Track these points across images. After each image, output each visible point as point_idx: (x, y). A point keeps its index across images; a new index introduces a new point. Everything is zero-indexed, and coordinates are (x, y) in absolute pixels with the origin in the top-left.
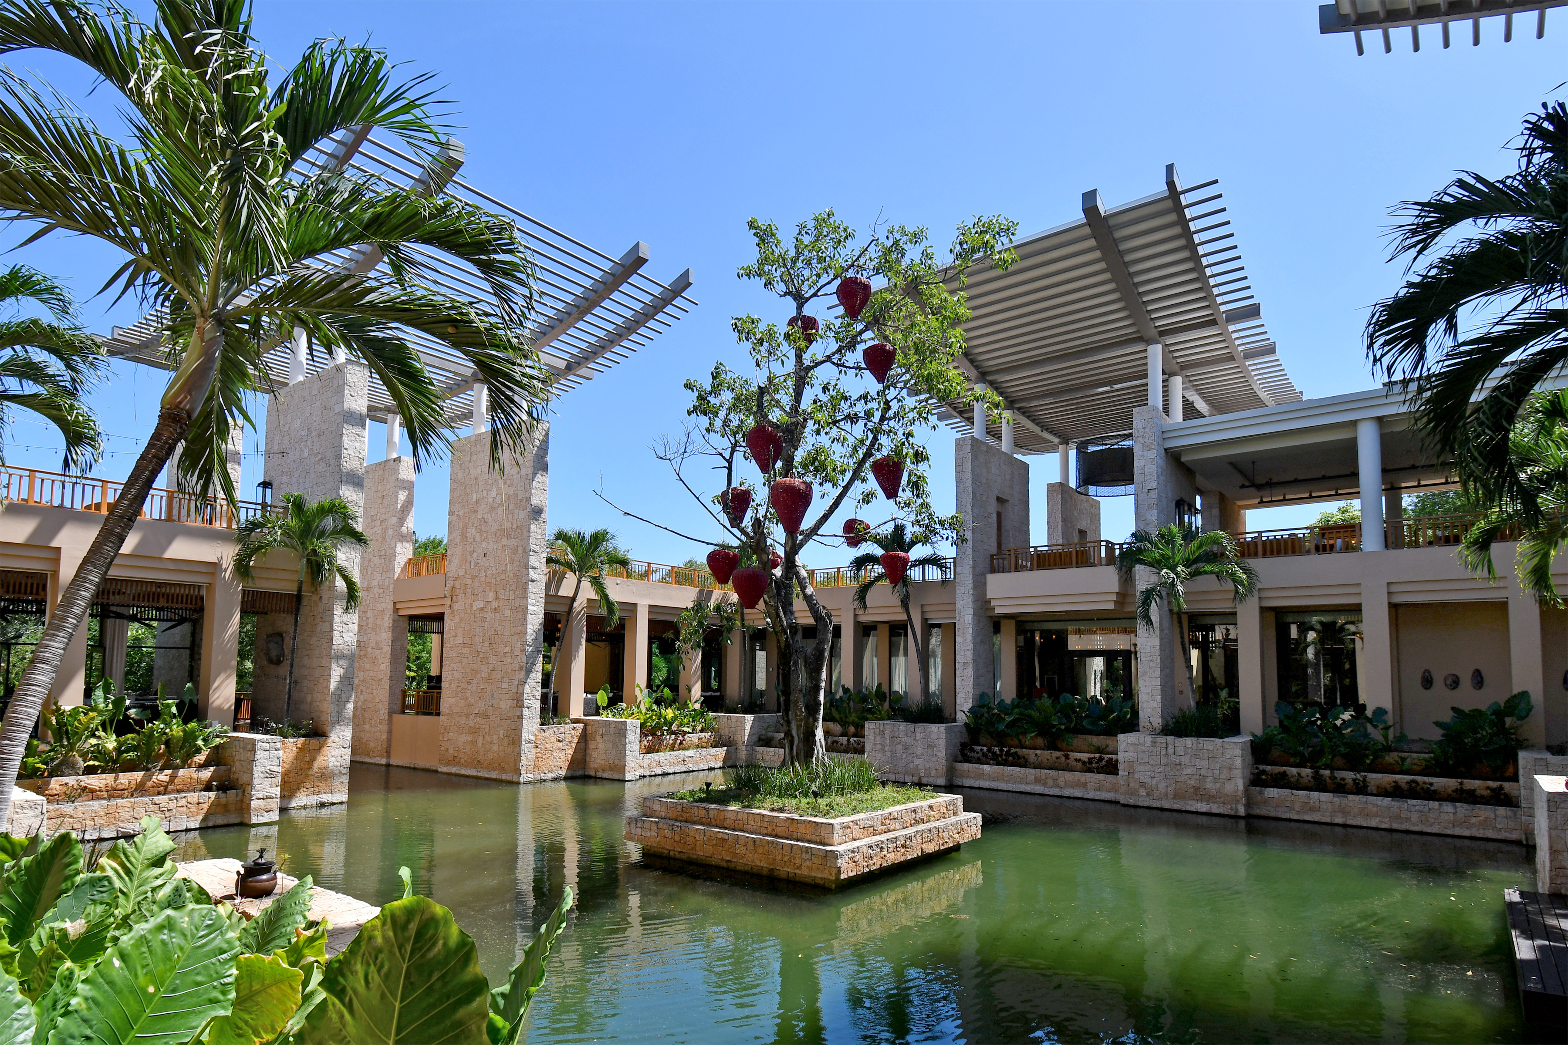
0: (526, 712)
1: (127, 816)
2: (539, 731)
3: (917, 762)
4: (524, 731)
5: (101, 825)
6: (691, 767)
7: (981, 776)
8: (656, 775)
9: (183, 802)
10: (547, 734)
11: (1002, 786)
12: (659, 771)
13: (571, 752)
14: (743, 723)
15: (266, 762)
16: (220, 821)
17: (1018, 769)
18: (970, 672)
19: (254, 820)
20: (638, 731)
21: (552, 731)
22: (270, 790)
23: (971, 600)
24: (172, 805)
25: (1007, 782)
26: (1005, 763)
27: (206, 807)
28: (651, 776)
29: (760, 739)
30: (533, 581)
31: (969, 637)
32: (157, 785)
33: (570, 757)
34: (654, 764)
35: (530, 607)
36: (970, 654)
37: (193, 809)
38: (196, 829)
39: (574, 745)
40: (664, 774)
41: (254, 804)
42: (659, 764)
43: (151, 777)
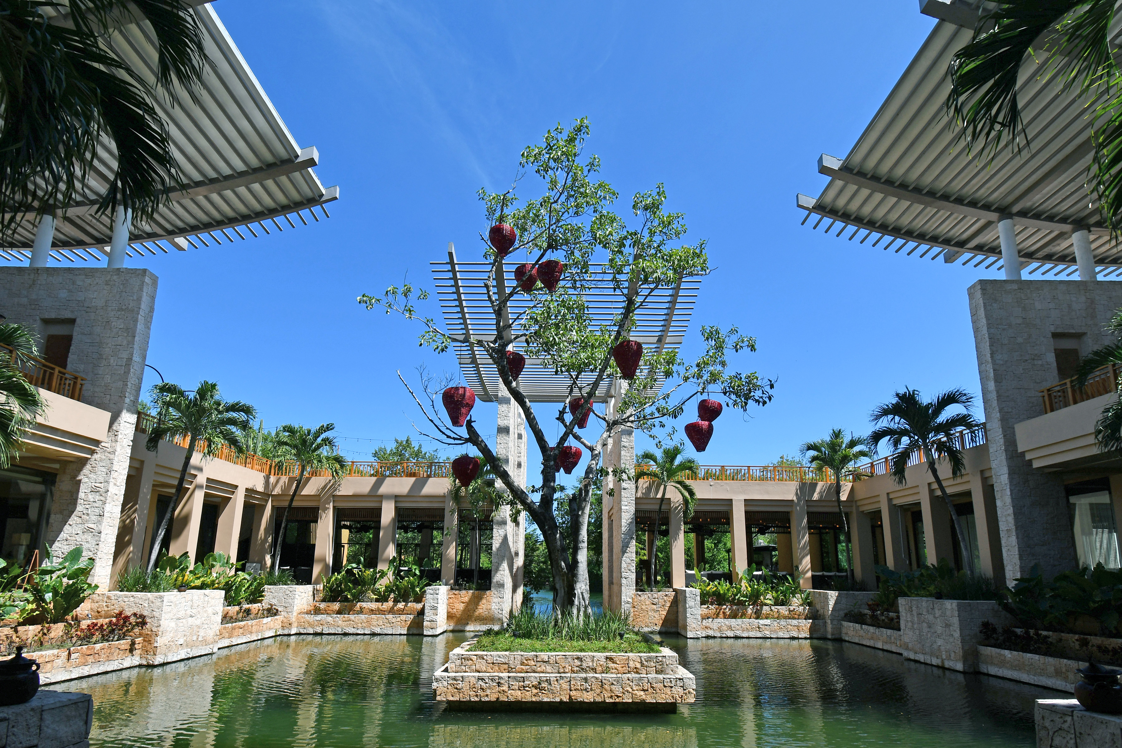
0: (624, 581)
1: (375, 623)
2: (635, 595)
3: (940, 642)
4: (623, 595)
5: (365, 627)
6: (768, 634)
7: (1002, 663)
8: (727, 637)
9: (399, 619)
10: (642, 598)
11: (1024, 677)
12: (730, 634)
13: (665, 613)
14: (826, 598)
15: (431, 601)
16: (415, 632)
17: (1037, 657)
18: (1013, 540)
19: (425, 633)
20: (698, 598)
21: (646, 597)
22: (433, 617)
23: (1004, 457)
24: (394, 620)
25: (1028, 672)
26: (1025, 649)
27: (409, 623)
28: (721, 637)
29: (846, 615)
30: (625, 489)
31: (1008, 500)
32: (399, 610)
33: (663, 617)
34: (725, 628)
35: (623, 507)
36: (1011, 519)
37: (403, 624)
38: (404, 635)
39: (667, 608)
40: (736, 638)
41: (425, 623)
42: (730, 628)
43: (396, 605)
